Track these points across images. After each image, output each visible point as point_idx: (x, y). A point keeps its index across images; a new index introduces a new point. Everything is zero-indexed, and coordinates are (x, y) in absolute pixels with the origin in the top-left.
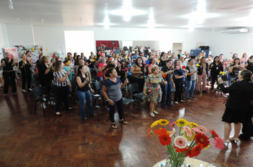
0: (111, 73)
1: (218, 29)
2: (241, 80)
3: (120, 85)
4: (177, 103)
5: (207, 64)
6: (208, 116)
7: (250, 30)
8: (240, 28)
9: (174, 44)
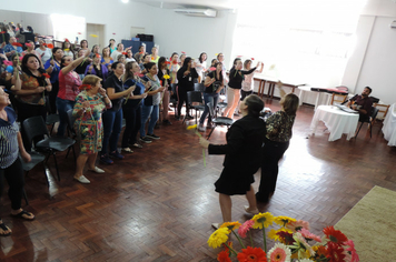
4: (128, 150)
7: (218, 12)
8: (206, 8)
9: (88, 25)
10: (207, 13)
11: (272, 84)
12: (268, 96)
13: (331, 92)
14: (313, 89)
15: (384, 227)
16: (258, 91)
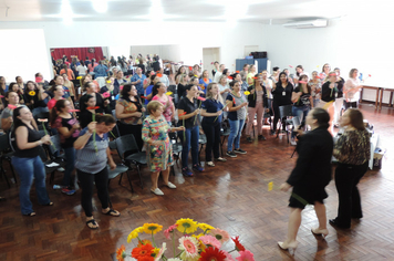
1: (279, 21)
4: (211, 163)
7: (329, 21)
8: (314, 19)
9: (204, 49)
10: (315, 23)
12: (390, 105)
16: (374, 100)
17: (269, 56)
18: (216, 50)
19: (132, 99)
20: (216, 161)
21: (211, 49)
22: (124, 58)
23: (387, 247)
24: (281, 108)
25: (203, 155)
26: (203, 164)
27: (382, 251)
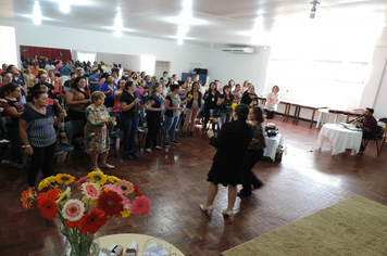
0: (37, 97)
1: (217, 45)
2: (236, 119)
3: (52, 119)
4: (149, 150)
5: (200, 93)
6: (190, 167)
7: (256, 50)
8: (245, 46)
9: (157, 62)
10: (245, 50)
11: (298, 108)
12: (295, 117)
13: (346, 114)
14: (330, 111)
15: (344, 229)
16: (283, 112)
17: (209, 72)
18: (167, 64)
19: (82, 90)
20: (154, 149)
21: (162, 62)
22: (89, 63)
23: (277, 218)
24: (211, 111)
25: (144, 144)
26: (142, 150)
27: (274, 221)
